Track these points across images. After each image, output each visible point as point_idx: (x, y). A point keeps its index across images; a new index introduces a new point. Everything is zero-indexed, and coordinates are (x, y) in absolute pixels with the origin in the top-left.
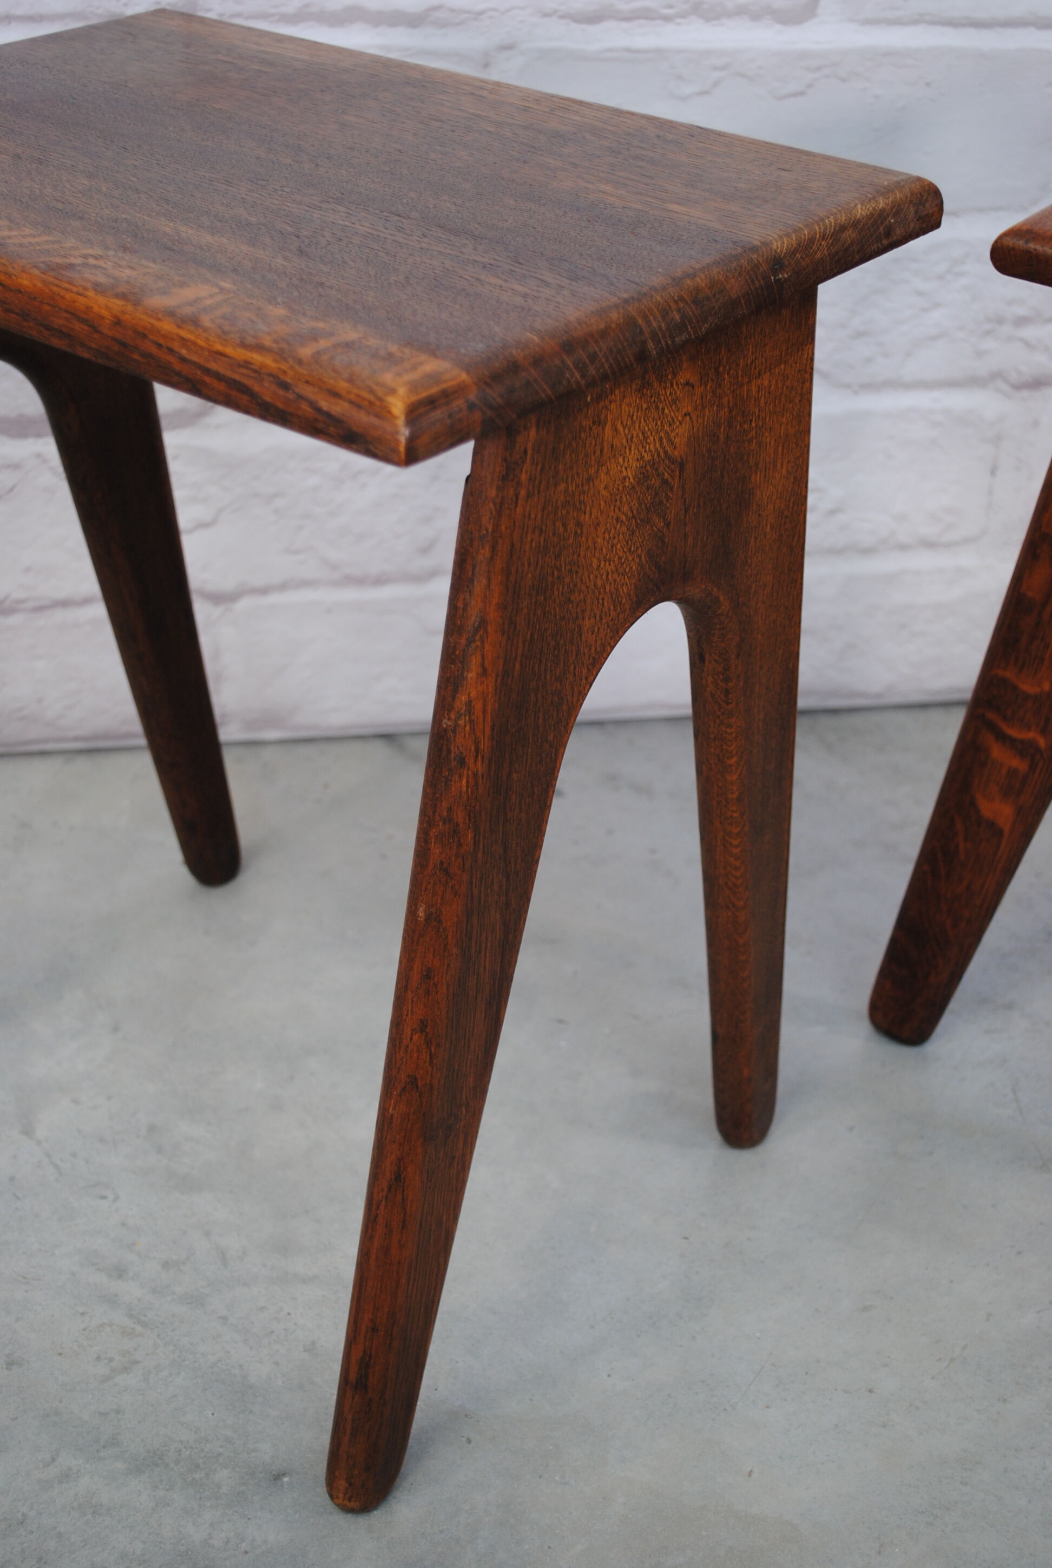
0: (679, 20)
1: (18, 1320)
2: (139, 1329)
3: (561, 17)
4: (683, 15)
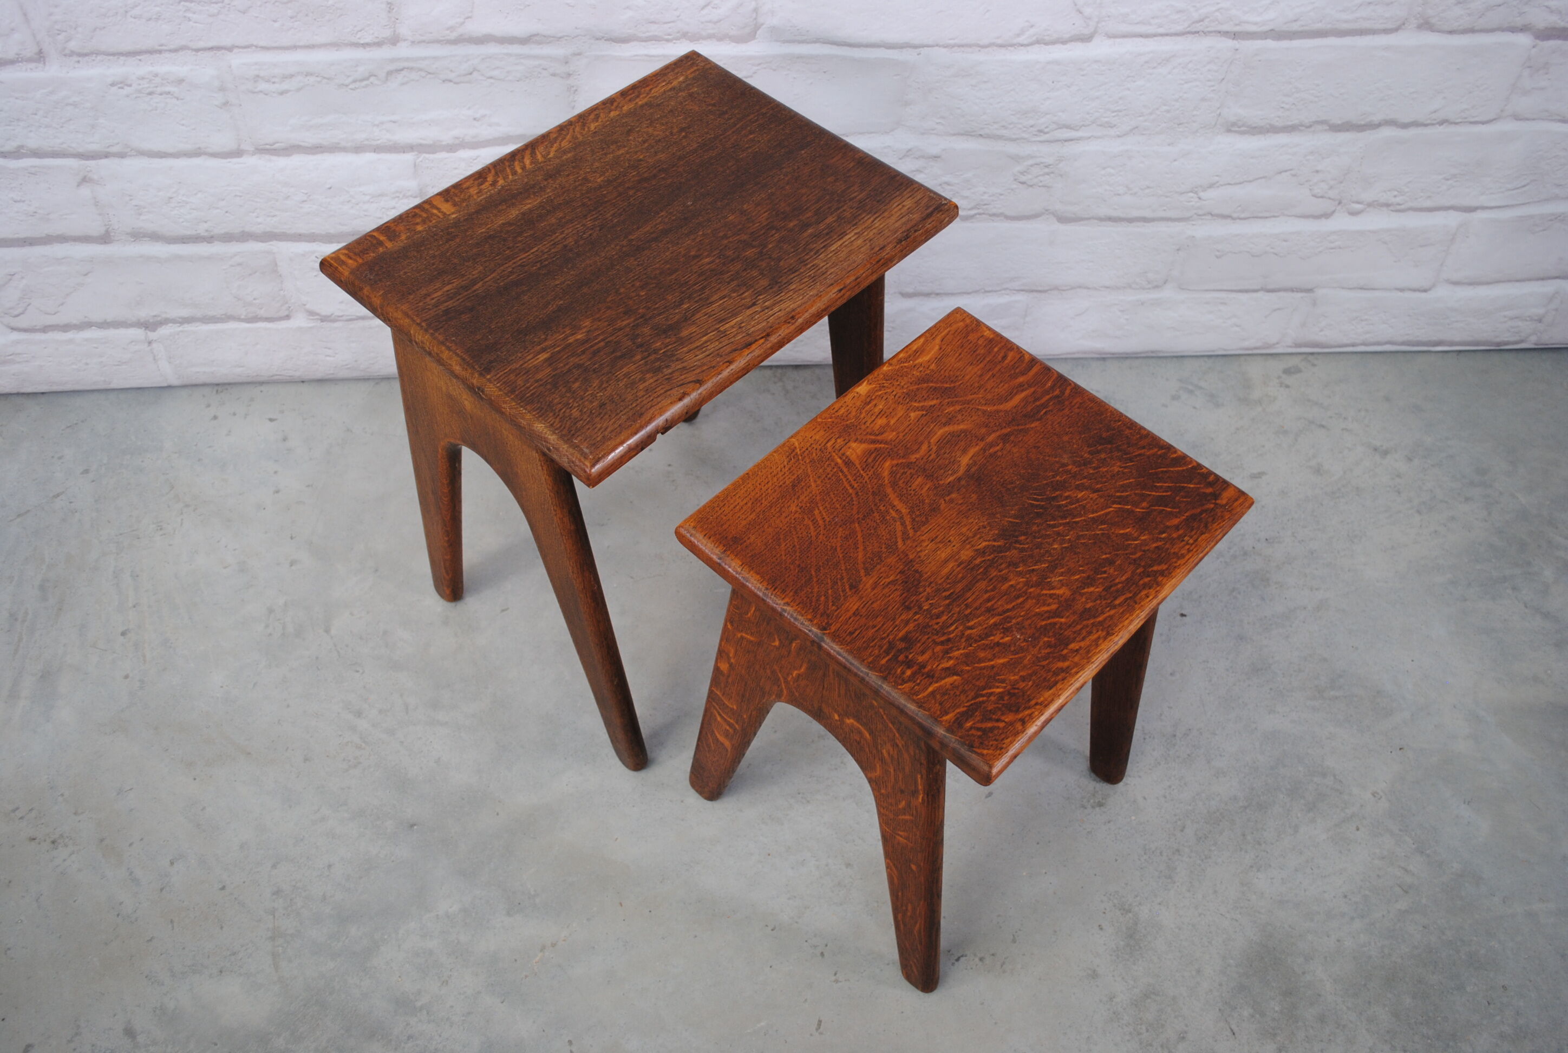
0: (674, 41)
1: (311, 737)
2: (363, 745)
3: (605, 40)
4: (677, 39)
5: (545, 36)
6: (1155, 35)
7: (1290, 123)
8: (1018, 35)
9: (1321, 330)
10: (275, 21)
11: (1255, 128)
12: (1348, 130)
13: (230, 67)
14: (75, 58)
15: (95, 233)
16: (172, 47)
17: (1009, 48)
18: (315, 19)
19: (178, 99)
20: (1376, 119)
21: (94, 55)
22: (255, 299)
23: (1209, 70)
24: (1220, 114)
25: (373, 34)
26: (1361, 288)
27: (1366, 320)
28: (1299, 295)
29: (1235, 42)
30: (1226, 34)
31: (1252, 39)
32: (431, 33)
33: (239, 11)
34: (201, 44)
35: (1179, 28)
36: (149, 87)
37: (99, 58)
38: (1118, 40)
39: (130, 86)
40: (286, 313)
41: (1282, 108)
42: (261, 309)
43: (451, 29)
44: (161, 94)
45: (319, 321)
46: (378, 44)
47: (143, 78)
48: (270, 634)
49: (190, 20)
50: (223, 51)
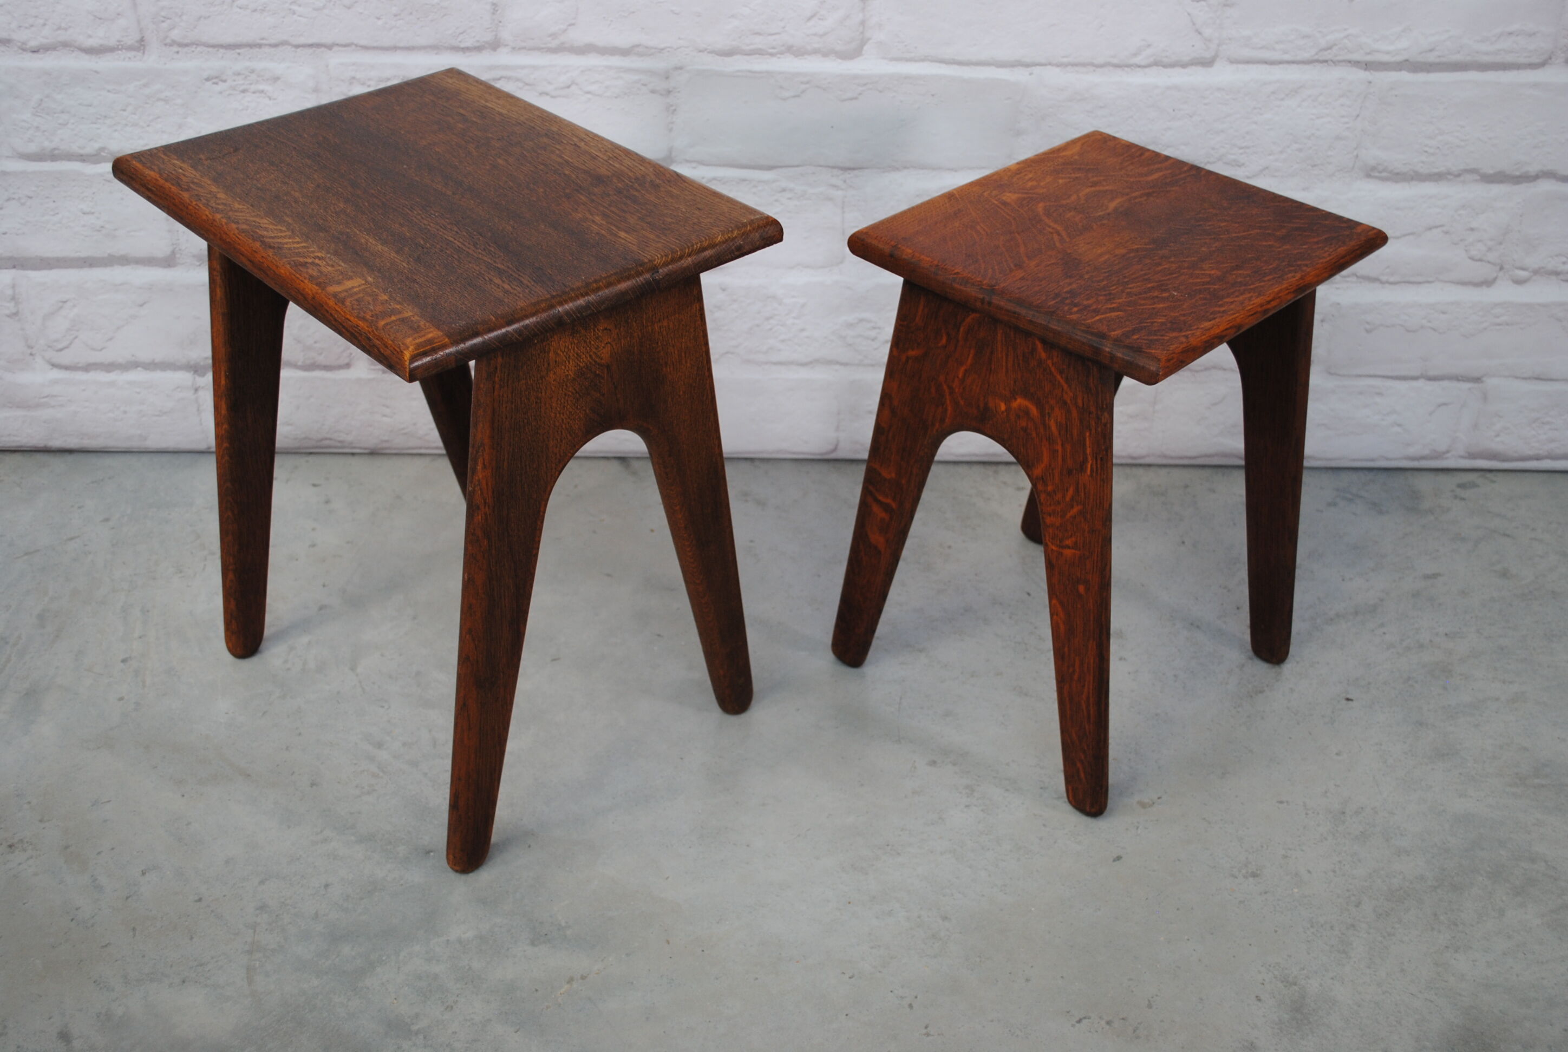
0: (778, 56)
1: (322, 763)
2: (381, 774)
3: (709, 52)
4: (782, 53)
5: (647, 47)
6: (1281, 62)
7: (1436, 170)
8: (1135, 55)
9: (1497, 436)
10: (379, 19)
11: (1398, 174)
12: (1501, 182)
13: (327, 66)
14: (175, 49)
15: (159, 254)
16: (273, 41)
17: (1126, 69)
18: (418, 19)
19: (270, 99)
20: (1533, 169)
21: (195, 46)
22: (316, 342)
23: (1342, 105)
24: (1357, 156)
25: (474, 37)
26: (1538, 379)
27: (1548, 423)
28: (1467, 386)
29: (1367, 73)
30: (1356, 64)
31: (1386, 70)
32: (533, 39)
33: (344, 6)
34: (302, 40)
35: (1306, 55)
36: (243, 84)
37: (199, 49)
38: (1241, 66)
39: (225, 81)
40: (347, 361)
41: (1426, 152)
42: (321, 354)
43: (554, 36)
44: (254, 93)
45: (380, 373)
46: (479, 49)
47: (239, 74)
48: (289, 669)
49: (294, 13)
50: (323, 49)
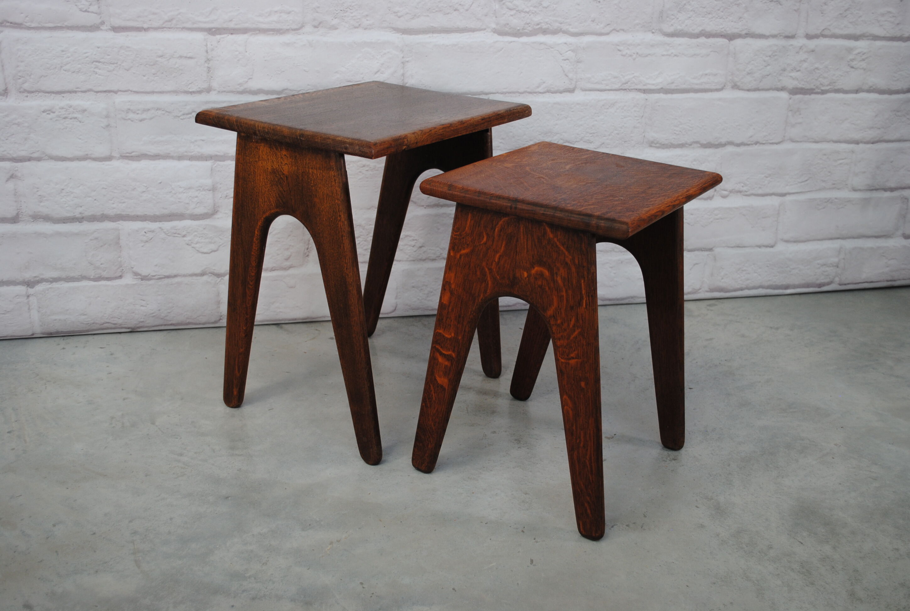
5: (291, 90)
6: (605, 90)
7: (681, 143)
8: (538, 87)
9: (722, 279)
10: (144, 76)
11: (664, 145)
12: (710, 147)
13: (114, 103)
14: (26, 94)
15: (9, 215)
16: (84, 89)
17: (534, 94)
18: (167, 76)
19: (80, 122)
20: (723, 140)
21: (37, 93)
22: (101, 264)
23: (635, 111)
24: (644, 136)
25: (197, 86)
26: (738, 247)
27: (745, 270)
28: (706, 253)
29: (645, 95)
30: (639, 90)
31: (653, 93)
32: (229, 87)
33: (126, 69)
34: (100, 89)
35: (616, 86)
36: (65, 114)
37: (40, 94)
38: (587, 92)
39: (54, 112)
40: (120, 274)
41: (675, 133)
42: (104, 271)
43: (240, 84)
44: (71, 119)
45: (140, 280)
46: (200, 92)
47: (63, 108)
48: (114, 427)
49: (96, 74)
50: (112, 93)
